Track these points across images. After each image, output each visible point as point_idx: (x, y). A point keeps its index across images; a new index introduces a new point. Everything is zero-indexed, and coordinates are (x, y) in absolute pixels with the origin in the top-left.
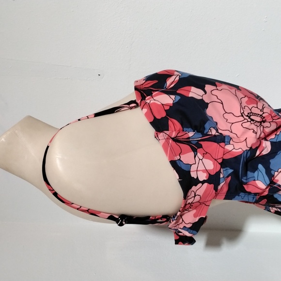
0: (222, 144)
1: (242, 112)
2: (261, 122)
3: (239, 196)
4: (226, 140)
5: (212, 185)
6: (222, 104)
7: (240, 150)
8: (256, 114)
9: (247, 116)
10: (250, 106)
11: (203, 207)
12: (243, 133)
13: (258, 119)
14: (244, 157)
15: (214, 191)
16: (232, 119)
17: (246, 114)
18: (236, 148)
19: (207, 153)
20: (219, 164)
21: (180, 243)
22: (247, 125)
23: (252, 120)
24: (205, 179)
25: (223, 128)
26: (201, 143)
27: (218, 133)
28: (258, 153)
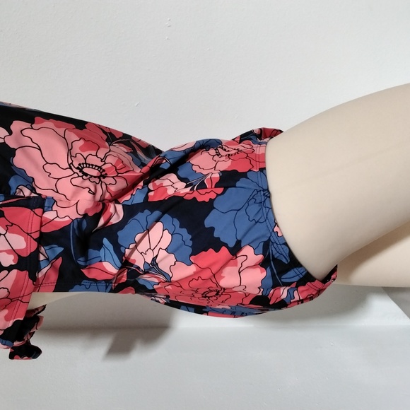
0: (39, 211)
1: (70, 162)
2: (99, 177)
3: (80, 285)
4: (46, 204)
5: (25, 273)
6: (40, 149)
7: (67, 219)
8: (92, 165)
9: (78, 168)
10: (85, 154)
11: (18, 304)
12: (75, 194)
13: (94, 172)
14: (74, 229)
15: (31, 281)
16: (56, 172)
17: (76, 166)
18: (60, 216)
19: (12, 224)
20: (35, 240)
21: (16, 356)
22: (78, 181)
23: (86, 174)
24: (13, 264)
25: (43, 185)
26: (3, 209)
27: (36, 193)
28: (102, 222)
